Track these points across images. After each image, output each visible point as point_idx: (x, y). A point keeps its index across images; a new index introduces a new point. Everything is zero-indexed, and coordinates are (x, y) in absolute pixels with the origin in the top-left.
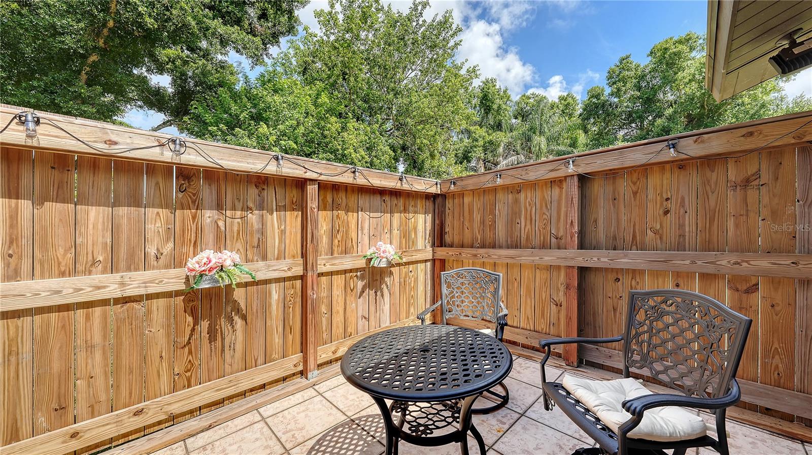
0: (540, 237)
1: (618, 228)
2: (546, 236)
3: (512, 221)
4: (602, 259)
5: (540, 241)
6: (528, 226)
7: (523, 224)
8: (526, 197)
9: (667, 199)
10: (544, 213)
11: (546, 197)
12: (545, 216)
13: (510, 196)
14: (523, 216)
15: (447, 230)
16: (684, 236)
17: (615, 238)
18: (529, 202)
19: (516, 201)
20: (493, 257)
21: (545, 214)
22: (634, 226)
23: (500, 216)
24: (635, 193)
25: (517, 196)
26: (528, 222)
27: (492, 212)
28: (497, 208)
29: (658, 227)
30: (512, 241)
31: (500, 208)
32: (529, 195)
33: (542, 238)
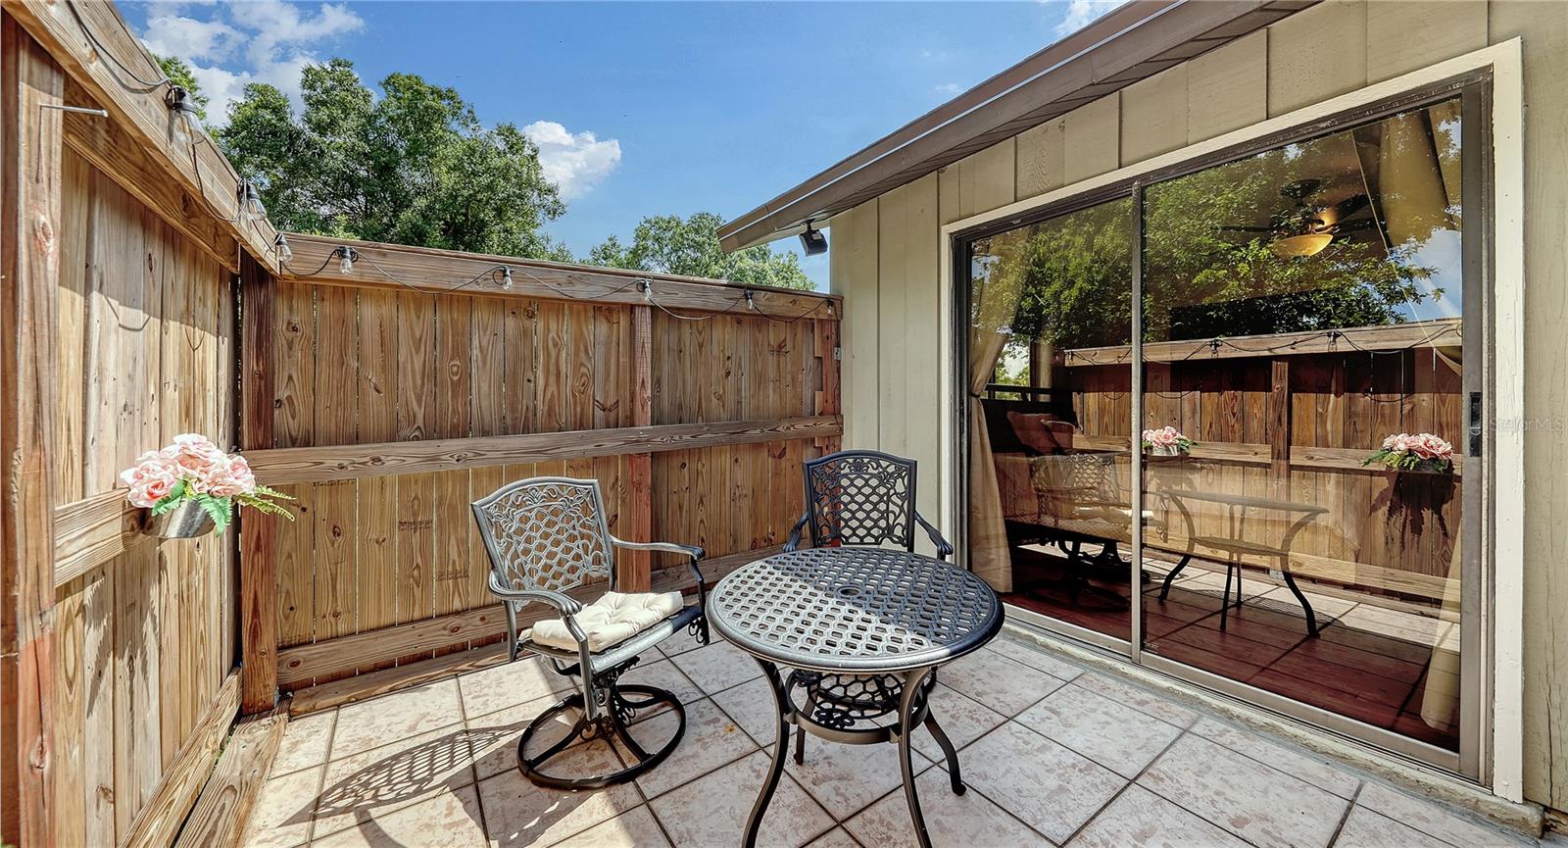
0: (575, 409)
1: (684, 393)
2: (586, 406)
3: (513, 376)
4: (685, 437)
5: (575, 416)
6: (553, 388)
7: (541, 382)
8: (547, 330)
9: (729, 358)
10: (582, 364)
11: (586, 334)
12: (583, 370)
13: (510, 322)
14: (540, 367)
15: (282, 393)
16: (741, 402)
17: (680, 408)
18: (553, 339)
19: (526, 334)
20: (490, 455)
21: (585, 366)
22: (700, 389)
23: (484, 363)
24: (701, 346)
25: (527, 323)
26: (552, 379)
27: (461, 351)
28: (476, 343)
29: (721, 392)
30: (515, 419)
31: (484, 343)
32: (553, 326)
33: (578, 410)
